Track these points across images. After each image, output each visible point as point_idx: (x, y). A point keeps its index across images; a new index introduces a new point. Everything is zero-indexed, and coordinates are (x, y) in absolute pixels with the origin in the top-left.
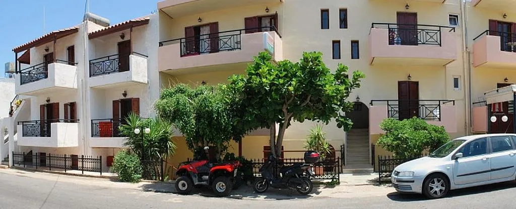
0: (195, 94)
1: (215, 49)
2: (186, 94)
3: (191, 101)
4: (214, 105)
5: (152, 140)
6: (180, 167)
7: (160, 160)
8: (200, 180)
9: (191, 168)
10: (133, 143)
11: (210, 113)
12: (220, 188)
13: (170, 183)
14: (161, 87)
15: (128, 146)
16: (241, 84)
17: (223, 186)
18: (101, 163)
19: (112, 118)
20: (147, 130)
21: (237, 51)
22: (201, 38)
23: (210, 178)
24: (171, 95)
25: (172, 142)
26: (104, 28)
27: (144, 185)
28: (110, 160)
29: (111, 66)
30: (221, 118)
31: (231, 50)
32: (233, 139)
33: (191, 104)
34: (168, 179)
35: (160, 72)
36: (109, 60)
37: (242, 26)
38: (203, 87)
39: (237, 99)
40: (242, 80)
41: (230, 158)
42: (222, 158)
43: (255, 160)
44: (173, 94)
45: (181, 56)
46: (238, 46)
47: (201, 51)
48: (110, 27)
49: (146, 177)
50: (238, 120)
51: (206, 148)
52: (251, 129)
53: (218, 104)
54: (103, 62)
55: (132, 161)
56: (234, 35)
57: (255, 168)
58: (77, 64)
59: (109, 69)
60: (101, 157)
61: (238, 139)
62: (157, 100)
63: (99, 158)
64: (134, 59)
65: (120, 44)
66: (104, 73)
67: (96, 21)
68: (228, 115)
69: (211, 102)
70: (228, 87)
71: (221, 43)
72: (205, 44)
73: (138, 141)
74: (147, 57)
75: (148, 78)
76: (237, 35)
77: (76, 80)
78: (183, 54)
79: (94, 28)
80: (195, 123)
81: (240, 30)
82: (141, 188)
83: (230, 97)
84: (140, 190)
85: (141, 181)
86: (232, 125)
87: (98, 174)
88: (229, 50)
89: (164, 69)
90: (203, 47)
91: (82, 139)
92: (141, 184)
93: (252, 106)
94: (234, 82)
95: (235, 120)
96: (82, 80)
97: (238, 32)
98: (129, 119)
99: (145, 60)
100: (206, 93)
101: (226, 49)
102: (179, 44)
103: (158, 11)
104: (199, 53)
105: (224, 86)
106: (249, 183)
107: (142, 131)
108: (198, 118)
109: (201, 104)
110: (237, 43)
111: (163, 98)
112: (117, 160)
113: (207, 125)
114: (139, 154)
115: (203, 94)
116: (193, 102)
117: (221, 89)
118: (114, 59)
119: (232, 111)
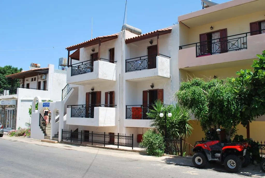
0: (209, 86)
1: (224, 50)
2: (201, 86)
3: (205, 91)
4: (225, 95)
5: (172, 123)
6: (196, 145)
7: (179, 139)
8: (213, 156)
9: (206, 146)
10: (159, 124)
11: (221, 102)
12: (231, 165)
13: (187, 158)
14: (181, 81)
15: (154, 127)
16: (248, 77)
17: (233, 163)
18: (133, 140)
19: (142, 104)
20: (170, 115)
21: (244, 50)
22: (213, 41)
23: (222, 155)
24: (188, 87)
25: (189, 125)
26: (137, 36)
27: (166, 158)
28: (140, 138)
29: (142, 65)
30: (231, 105)
31: (238, 50)
32: (241, 124)
33: (205, 94)
34: (186, 155)
35: (179, 69)
36: (140, 60)
37: (248, 30)
38: (215, 81)
39: (245, 90)
40: (249, 74)
41: (239, 139)
42: (232, 139)
43: (261, 142)
44: (191, 86)
45: (197, 56)
46: (244, 46)
47: (213, 52)
48: (142, 35)
49: (168, 152)
50: (246, 107)
51: (218, 130)
52: (258, 115)
53: (228, 94)
54: (136, 61)
55: (157, 139)
56: (241, 38)
57: (262, 149)
58: (116, 62)
59: (141, 66)
60: (133, 135)
61: (246, 124)
62: (177, 91)
63: (131, 136)
64: (160, 59)
65: (149, 48)
66: (136, 70)
67: (132, 31)
68: (237, 103)
69: (222, 93)
70: (237, 80)
71: (230, 45)
72: (216, 46)
73: (162, 123)
74: (170, 57)
75: (171, 73)
76: (243, 37)
77: (115, 74)
78: (198, 55)
79: (130, 35)
80: (209, 110)
81: (246, 33)
82: (163, 161)
83: (239, 88)
84: (164, 163)
85: (163, 155)
86: (241, 112)
87: (130, 148)
88: (236, 50)
89: (183, 67)
90: (215, 48)
91: (118, 120)
92: (164, 158)
93: (259, 95)
94: (242, 76)
95: (243, 107)
96: (120, 75)
97: (245, 35)
98: (155, 106)
99: (168, 60)
100: (217, 85)
101: (234, 49)
102: (195, 47)
103: (178, 23)
104: (211, 54)
105: (233, 79)
106: (255, 162)
107: (165, 115)
108: (211, 105)
109: (214, 94)
110: (243, 44)
111: (182, 89)
112: (146, 137)
113: (219, 112)
114: (163, 134)
115: (215, 86)
116: (207, 93)
117: (230, 82)
118: (145, 59)
119: (241, 99)
